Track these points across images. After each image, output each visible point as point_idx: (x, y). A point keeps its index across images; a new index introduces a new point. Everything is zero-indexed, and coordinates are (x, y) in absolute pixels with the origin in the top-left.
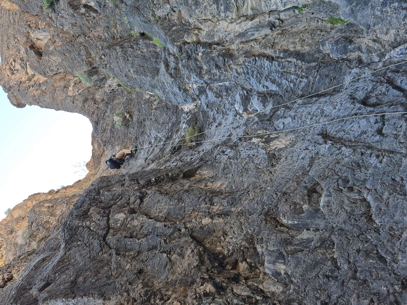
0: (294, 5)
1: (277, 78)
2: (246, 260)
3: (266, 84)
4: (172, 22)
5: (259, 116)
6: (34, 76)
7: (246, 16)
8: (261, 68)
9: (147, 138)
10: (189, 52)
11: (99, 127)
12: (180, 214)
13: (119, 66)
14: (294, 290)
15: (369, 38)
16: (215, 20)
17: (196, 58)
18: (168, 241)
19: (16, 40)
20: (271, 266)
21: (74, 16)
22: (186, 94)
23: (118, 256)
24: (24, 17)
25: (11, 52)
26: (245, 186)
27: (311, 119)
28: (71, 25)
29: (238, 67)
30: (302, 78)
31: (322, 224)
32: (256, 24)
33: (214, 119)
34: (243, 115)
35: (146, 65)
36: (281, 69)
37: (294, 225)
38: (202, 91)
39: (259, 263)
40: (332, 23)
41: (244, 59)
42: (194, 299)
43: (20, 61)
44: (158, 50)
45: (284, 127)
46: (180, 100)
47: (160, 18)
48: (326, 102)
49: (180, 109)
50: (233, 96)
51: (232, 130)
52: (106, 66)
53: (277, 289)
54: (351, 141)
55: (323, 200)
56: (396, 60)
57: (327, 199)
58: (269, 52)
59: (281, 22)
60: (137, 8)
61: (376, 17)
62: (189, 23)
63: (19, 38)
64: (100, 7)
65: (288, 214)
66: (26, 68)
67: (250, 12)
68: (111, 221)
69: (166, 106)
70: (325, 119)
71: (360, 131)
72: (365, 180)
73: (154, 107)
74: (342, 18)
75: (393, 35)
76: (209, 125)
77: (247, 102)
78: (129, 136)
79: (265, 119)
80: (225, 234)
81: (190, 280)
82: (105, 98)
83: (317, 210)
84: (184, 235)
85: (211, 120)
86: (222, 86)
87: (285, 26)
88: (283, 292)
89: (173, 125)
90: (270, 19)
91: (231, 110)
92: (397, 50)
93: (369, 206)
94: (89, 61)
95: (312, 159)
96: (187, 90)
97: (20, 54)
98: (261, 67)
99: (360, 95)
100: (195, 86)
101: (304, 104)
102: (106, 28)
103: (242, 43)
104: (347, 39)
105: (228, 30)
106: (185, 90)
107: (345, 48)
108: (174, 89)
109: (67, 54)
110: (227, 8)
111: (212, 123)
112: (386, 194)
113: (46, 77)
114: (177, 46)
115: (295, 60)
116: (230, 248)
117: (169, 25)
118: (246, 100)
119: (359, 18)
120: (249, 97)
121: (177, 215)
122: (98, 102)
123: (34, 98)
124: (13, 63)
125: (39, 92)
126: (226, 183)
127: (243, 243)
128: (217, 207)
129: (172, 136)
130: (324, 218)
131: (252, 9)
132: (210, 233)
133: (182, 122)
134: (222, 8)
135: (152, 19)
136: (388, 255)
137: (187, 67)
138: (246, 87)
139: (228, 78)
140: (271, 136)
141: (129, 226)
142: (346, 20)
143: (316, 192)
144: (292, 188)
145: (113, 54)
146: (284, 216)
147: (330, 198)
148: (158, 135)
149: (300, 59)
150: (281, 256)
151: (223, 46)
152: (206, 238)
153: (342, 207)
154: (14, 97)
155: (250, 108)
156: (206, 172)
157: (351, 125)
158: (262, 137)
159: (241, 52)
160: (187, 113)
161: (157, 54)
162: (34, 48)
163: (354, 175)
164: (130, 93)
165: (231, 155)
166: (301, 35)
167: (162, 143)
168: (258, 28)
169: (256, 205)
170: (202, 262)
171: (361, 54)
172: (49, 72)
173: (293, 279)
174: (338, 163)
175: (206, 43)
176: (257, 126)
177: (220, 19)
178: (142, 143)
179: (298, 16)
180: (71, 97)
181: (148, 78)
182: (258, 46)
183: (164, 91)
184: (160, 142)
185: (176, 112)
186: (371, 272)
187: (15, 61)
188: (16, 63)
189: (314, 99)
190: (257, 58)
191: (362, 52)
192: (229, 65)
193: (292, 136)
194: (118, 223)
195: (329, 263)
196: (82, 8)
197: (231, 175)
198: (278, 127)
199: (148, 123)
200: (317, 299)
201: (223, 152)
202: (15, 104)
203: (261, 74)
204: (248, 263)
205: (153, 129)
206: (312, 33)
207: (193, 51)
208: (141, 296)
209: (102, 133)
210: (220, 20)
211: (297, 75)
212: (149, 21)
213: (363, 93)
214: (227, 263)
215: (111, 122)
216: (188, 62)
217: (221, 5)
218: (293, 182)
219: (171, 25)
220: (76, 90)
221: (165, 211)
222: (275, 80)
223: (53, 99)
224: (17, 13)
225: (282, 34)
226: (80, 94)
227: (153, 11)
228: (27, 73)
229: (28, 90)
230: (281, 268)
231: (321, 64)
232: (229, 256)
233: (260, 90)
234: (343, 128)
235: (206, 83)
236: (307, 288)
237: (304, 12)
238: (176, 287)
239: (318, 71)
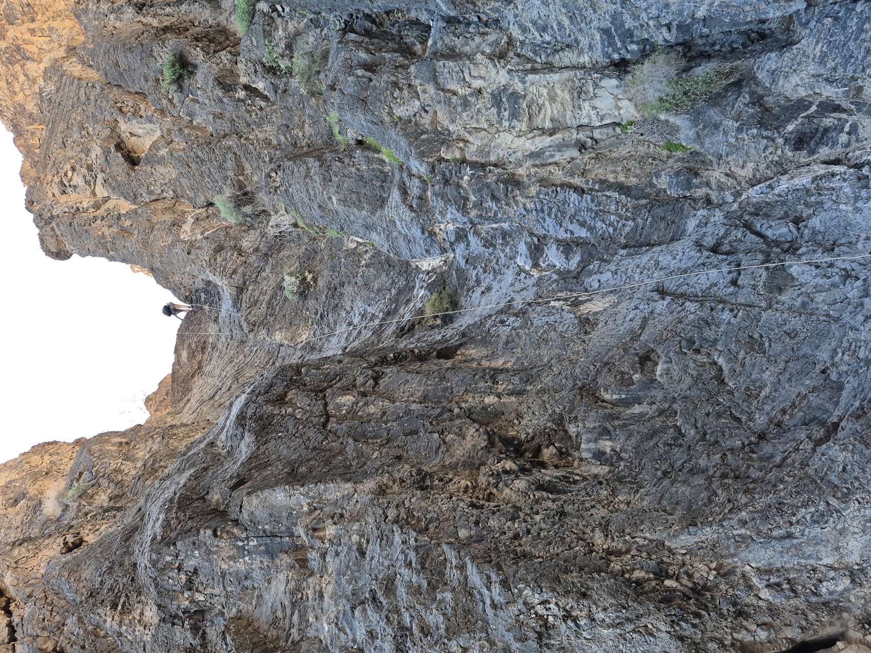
0: (615, 121)
1: (588, 219)
2: (553, 444)
3: (571, 227)
4: (421, 127)
5: (559, 272)
6: (107, 201)
7: (542, 129)
8: (563, 205)
9: (344, 315)
10: (447, 174)
11: (245, 297)
12: (444, 396)
13: (307, 190)
14: (625, 466)
15: (720, 170)
16: (493, 130)
17: (458, 183)
18: (434, 423)
19: (83, 133)
20: (592, 446)
21: (222, 102)
22: (432, 240)
23: (357, 443)
24: (110, 93)
25: (70, 153)
26: (545, 360)
27: (641, 273)
28: (211, 117)
29: (528, 200)
30: (625, 219)
31: (659, 395)
32: (557, 142)
33: (478, 282)
34: (531, 273)
35: (363, 192)
36: (596, 206)
37: (621, 400)
38: (461, 236)
39: (572, 448)
40: (669, 150)
41: (538, 189)
42: (490, 476)
43: (86, 171)
44: (387, 168)
45: (599, 286)
46: (418, 250)
47: (400, 118)
48: (662, 251)
49: (414, 266)
50: (513, 245)
51: (512, 294)
52: (276, 191)
53: (602, 470)
54: (697, 296)
55: (659, 369)
56: (754, 200)
57: (665, 366)
58: (577, 181)
59: (594, 143)
60: (363, 101)
61: (729, 145)
62: (449, 131)
63: (91, 129)
64: (276, 92)
65: (612, 386)
66: (95, 185)
67: (548, 124)
68: (330, 407)
69: (388, 260)
70: (661, 273)
71: (709, 283)
72: (715, 341)
73: (363, 262)
74: (684, 144)
75: (751, 170)
76: (468, 291)
77: (538, 254)
78: (304, 315)
79: (569, 276)
80: (519, 416)
81: (477, 462)
82: (261, 246)
83: (653, 381)
84: (458, 416)
85: (472, 283)
86: (496, 229)
87: (600, 148)
88: (609, 472)
89: (400, 292)
90: (578, 136)
91: (508, 267)
92: (755, 188)
93: (720, 369)
94: (239, 180)
95: (645, 321)
96: (435, 233)
97: (89, 158)
98: (565, 202)
99: (709, 241)
100: (451, 227)
101: (629, 255)
102: (285, 128)
103: (535, 166)
104: (691, 170)
105: (513, 146)
106: (432, 234)
107: (689, 182)
108: (413, 230)
109: (193, 166)
110: (514, 115)
111: (473, 287)
112: (742, 353)
113: (135, 203)
114: (427, 162)
115: (616, 195)
116: (530, 431)
117: (416, 131)
118: (536, 251)
119: (706, 146)
120: (541, 247)
121: (440, 398)
122: (245, 252)
123: (103, 241)
124: (70, 174)
125: (115, 229)
126: (513, 360)
127: (549, 424)
128: (504, 386)
129: (398, 311)
130: (663, 389)
131: (551, 120)
132: (496, 415)
133: (417, 286)
134: (506, 114)
135: (387, 119)
136: (743, 414)
137: (443, 196)
138: (536, 232)
139: (509, 217)
140: (580, 299)
141: (360, 413)
142: (689, 147)
143: (650, 360)
144: (617, 357)
145: (301, 169)
146: (606, 390)
147: (670, 365)
148: (369, 309)
149: (624, 194)
150: (605, 432)
151: (504, 169)
152: (491, 422)
153: (686, 372)
154: (54, 237)
155: (544, 263)
156: (474, 351)
157: (697, 277)
158: (565, 300)
159: (533, 179)
160: (428, 273)
161: (386, 175)
162: (122, 149)
163: (702, 334)
164: (315, 239)
165: (516, 325)
166: (625, 161)
167: (377, 322)
168: (560, 147)
169: (564, 381)
170: (491, 443)
171: (709, 192)
172: (144, 195)
173: (623, 455)
174: (681, 322)
175: (476, 162)
176: (557, 285)
177: (501, 129)
178: (332, 325)
179: (620, 137)
180: (185, 242)
181: (364, 212)
182: (561, 172)
183: (388, 236)
184: (371, 320)
185: (406, 272)
186: (723, 432)
187: (73, 169)
188: (75, 174)
189: (644, 249)
190: (559, 189)
191: (711, 188)
192: (514, 197)
193: (613, 298)
194: (342, 410)
195: (672, 430)
196: (240, 90)
197: (519, 350)
198: (591, 287)
199: (348, 290)
200: (657, 469)
201: (502, 322)
202: (53, 250)
203: (563, 213)
204: (556, 448)
205: (358, 299)
206: (642, 160)
207: (454, 172)
208: (412, 476)
209: (249, 307)
210: (500, 131)
211: (620, 216)
212: (382, 122)
213: (713, 239)
214: (526, 450)
215: (271, 288)
216: (444, 188)
217: (505, 110)
218: (618, 349)
219: (419, 131)
220: (198, 231)
221: (419, 394)
222: (585, 222)
223: (146, 244)
224: (97, 85)
225: (596, 158)
226: (206, 238)
227: (391, 108)
228: (94, 194)
229: (90, 225)
230: (606, 445)
231: (654, 203)
232: (528, 441)
233: (560, 237)
234: (686, 281)
235: (472, 222)
236: (643, 461)
237: (629, 131)
238: (459, 469)
239: (649, 212)
